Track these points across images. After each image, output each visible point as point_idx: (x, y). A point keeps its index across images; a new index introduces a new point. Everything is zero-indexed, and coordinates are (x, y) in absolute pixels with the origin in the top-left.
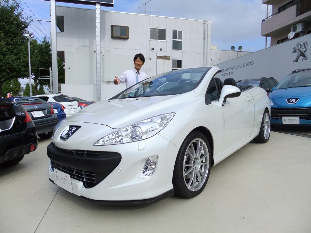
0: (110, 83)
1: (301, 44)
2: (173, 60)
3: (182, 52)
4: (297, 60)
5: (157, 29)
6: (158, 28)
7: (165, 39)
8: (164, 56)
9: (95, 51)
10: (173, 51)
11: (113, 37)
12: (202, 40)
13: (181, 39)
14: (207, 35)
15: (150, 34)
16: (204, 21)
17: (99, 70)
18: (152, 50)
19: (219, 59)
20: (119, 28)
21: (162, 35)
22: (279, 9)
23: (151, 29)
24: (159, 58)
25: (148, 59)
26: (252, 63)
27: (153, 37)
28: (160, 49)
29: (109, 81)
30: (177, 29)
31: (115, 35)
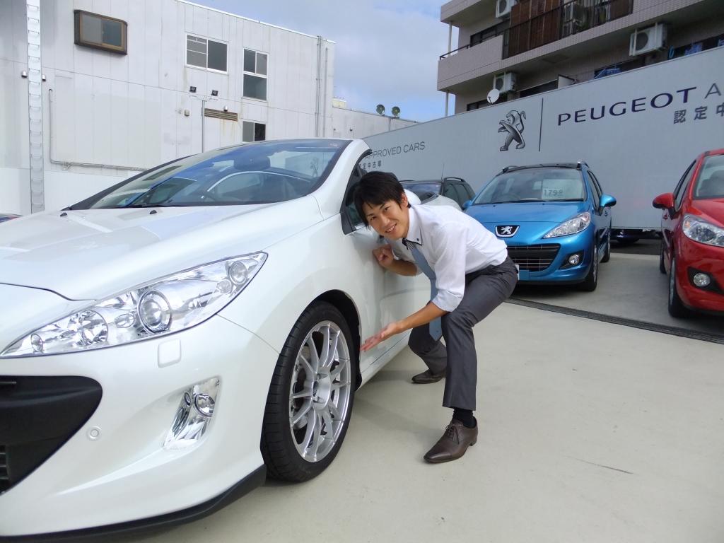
0: (73, 168)
1: (515, 114)
2: (244, 122)
3: (265, 104)
4: (506, 148)
5: (205, 41)
6: (208, 39)
7: (225, 70)
8: (222, 110)
9: (25, 74)
10: (244, 100)
11: (81, 43)
12: (315, 84)
13: (265, 73)
14: (326, 72)
15: (186, 50)
16: (320, 39)
17: (36, 129)
18: (191, 91)
19: (351, 130)
20: (99, 20)
21: (216, 56)
22: (472, 37)
23: (189, 37)
24: (210, 113)
25: (180, 113)
26: (420, 146)
27: (193, 59)
28: (211, 93)
29: (69, 161)
30: (257, 48)
31: (85, 37)
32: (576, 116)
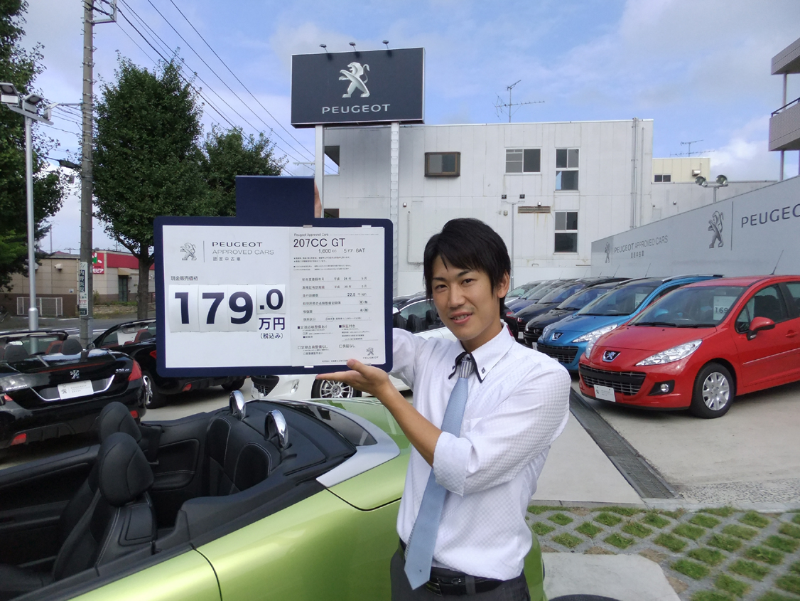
1: (718, 215)
2: (556, 213)
3: (578, 194)
5: (521, 150)
6: (523, 148)
7: (538, 170)
8: (536, 206)
11: (428, 175)
12: (630, 165)
13: (577, 166)
15: (505, 161)
16: (635, 120)
18: (503, 198)
19: (675, 204)
20: (439, 156)
21: (531, 161)
23: (507, 151)
25: (500, 214)
26: (664, 239)
27: (511, 168)
28: (519, 197)
30: (568, 145)
31: (432, 171)
32: (752, 220)
